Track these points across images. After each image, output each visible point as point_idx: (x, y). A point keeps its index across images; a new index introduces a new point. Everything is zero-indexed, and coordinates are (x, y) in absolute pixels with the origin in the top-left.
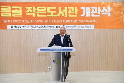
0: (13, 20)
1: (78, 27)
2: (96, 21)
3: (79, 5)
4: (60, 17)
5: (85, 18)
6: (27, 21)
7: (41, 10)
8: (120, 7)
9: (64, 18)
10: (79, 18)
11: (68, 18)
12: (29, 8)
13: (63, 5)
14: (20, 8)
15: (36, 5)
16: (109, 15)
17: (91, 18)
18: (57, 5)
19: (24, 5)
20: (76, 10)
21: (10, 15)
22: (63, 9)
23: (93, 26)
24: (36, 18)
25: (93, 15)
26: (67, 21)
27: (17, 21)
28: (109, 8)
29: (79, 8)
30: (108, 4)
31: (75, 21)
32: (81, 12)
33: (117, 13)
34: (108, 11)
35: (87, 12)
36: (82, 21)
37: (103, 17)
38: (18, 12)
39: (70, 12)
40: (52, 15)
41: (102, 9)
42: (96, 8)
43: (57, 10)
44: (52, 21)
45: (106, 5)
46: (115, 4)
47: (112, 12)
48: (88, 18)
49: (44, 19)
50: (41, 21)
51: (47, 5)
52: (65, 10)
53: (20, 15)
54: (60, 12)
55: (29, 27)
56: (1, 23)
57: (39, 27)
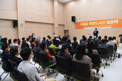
0: (85, 26)
1: (105, 28)
2: (112, 25)
3: (105, 20)
4: (99, 25)
5: (108, 24)
7: (93, 23)
9: (100, 25)
10: (105, 24)
11: (102, 25)
12: (90, 23)
13: (100, 21)
15: (92, 21)
16: (117, 23)
17: (110, 24)
18: (98, 21)
19: (88, 22)
20: (105, 22)
22: (100, 22)
23: (110, 27)
24: (92, 25)
25: (111, 23)
26: (101, 26)
27: (87, 27)
28: (117, 21)
29: (105, 21)
30: (117, 19)
31: (104, 26)
34: (117, 22)
35: (108, 22)
36: (107, 26)
38: (87, 24)
39: (102, 23)
40: (97, 24)
41: (114, 21)
42: (112, 21)
43: (98, 23)
45: (116, 20)
46: (119, 19)
47: (118, 22)
48: (109, 24)
49: (94, 25)
50: (93, 26)
51: (95, 21)
52: (101, 22)
53: (87, 25)
54: (99, 23)
55: (90, 28)
56: (82, 27)
57: (93, 28)
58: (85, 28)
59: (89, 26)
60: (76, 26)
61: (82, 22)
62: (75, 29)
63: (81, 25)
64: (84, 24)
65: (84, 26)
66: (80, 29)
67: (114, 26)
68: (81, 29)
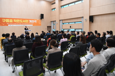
0: (10, 23)
3: (28, 20)
4: (24, 23)
5: (30, 23)
6: (14, 24)
7: (18, 21)
8: (38, 21)
9: (25, 23)
10: (29, 23)
11: (26, 23)
12: (14, 20)
13: (24, 19)
14: (12, 20)
15: (17, 19)
17: (32, 23)
18: (23, 19)
19: (13, 19)
21: (9, 22)
23: (32, 25)
24: (17, 23)
27: (11, 24)
31: (28, 24)
32: (29, 21)
33: (38, 22)
34: (36, 21)
35: (31, 21)
37: (35, 23)
38: (11, 21)
40: (21, 22)
42: (33, 20)
44: (22, 23)
49: (19, 23)
51: (20, 19)
52: (25, 21)
53: (12, 22)
54: (24, 21)
55: (15, 25)
56: (6, 24)
57: (18, 25)
58: (9, 25)
59: (14, 23)
61: (6, 19)
63: (4, 21)
64: (7, 21)
65: (7, 23)
66: (2, 25)
67: (34, 24)
68: (4, 25)
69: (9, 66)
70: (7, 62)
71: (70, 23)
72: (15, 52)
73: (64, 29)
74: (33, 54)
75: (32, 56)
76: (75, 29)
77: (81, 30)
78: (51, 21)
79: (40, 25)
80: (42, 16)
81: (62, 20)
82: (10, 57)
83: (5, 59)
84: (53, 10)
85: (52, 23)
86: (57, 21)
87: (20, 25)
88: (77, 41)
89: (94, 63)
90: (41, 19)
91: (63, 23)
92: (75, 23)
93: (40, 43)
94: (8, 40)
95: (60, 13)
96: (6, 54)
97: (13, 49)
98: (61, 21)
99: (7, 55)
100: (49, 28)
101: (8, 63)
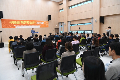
0: (17, 25)
1: (36, 27)
3: (36, 21)
4: (31, 24)
5: (37, 25)
7: (25, 22)
10: (36, 25)
11: (33, 25)
12: (22, 22)
14: (19, 21)
15: (24, 21)
17: (39, 25)
18: (30, 21)
19: (20, 21)
23: (39, 27)
24: (24, 24)
32: (36, 23)
33: (45, 23)
34: (43, 23)
35: (38, 23)
38: (18, 23)
40: (28, 24)
42: (40, 22)
44: (29, 25)
45: (42, 21)
46: (44, 21)
49: (26, 25)
51: (27, 21)
52: (32, 22)
53: (19, 23)
54: (31, 23)
55: (22, 27)
56: (13, 26)
57: (25, 27)
58: (16, 27)
59: (21, 25)
60: (2, 24)
61: (13, 20)
62: (3, 27)
63: (11, 23)
64: (15, 22)
65: (14, 24)
66: (9, 27)
67: (41, 26)
68: (11, 27)
69: (19, 69)
70: (16, 65)
71: (78, 25)
72: (26, 55)
73: (72, 31)
74: (44, 57)
75: (42, 59)
76: (84, 31)
77: (90, 32)
78: (59, 23)
79: (48, 27)
80: (49, 18)
81: (70, 21)
82: (19, 60)
83: (14, 62)
84: (61, 11)
85: (60, 24)
86: (65, 23)
87: (28, 27)
88: (87, 43)
89: (114, 68)
90: (48, 21)
91: (72, 25)
92: (84, 24)
93: (51, 45)
94: (18, 43)
95: (68, 13)
96: (15, 57)
97: (24, 52)
98: (69, 23)
99: (17, 58)
100: (57, 29)
101: (18, 67)
